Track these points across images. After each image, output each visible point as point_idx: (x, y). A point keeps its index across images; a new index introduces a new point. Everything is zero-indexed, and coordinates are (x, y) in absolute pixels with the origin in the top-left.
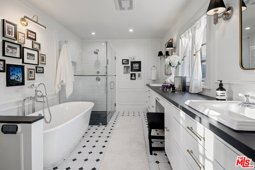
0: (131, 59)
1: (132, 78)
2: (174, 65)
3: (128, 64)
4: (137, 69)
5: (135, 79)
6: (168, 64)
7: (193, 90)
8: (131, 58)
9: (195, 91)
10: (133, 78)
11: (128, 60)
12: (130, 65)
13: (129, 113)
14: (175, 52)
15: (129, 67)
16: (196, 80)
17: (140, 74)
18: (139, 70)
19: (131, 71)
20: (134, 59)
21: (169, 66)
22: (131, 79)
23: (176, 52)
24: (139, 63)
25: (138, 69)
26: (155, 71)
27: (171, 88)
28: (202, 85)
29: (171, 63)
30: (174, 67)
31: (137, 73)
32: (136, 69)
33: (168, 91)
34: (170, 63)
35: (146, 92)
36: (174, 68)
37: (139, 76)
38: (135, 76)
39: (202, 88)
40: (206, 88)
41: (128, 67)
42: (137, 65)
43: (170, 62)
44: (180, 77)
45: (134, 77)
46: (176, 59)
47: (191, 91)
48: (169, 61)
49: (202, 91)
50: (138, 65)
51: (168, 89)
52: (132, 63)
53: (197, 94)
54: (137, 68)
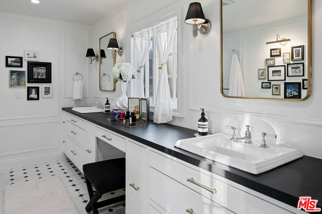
0: (29, 56)
1: (31, 96)
2: (127, 79)
3: (21, 66)
4: (42, 77)
5: (38, 99)
6: (117, 77)
7: (159, 118)
8: (28, 54)
9: (162, 120)
10: (33, 95)
11: (21, 58)
12: (25, 68)
13: (24, 172)
14: (121, 55)
15: (23, 72)
16: (164, 104)
17: (49, 88)
18: (48, 79)
19: (29, 82)
20: (35, 57)
21: (119, 79)
22: (29, 99)
23: (123, 55)
24: (48, 66)
25: (44, 77)
26: (80, 82)
27: (131, 119)
28: (172, 112)
29: (122, 75)
30: (125, 81)
31: (42, 87)
32: (39, 77)
33: (124, 123)
34: (120, 75)
35: (63, 122)
36: (126, 84)
37: (47, 91)
38: (38, 93)
39: (171, 115)
40: (179, 116)
41: (20, 74)
42: (42, 71)
43: (121, 73)
44: (138, 98)
45: (37, 95)
46: (130, 70)
47: (157, 120)
48: (119, 72)
49: (172, 119)
50: (45, 70)
51: (124, 120)
52: (32, 65)
53: (165, 124)
54: (42, 75)
